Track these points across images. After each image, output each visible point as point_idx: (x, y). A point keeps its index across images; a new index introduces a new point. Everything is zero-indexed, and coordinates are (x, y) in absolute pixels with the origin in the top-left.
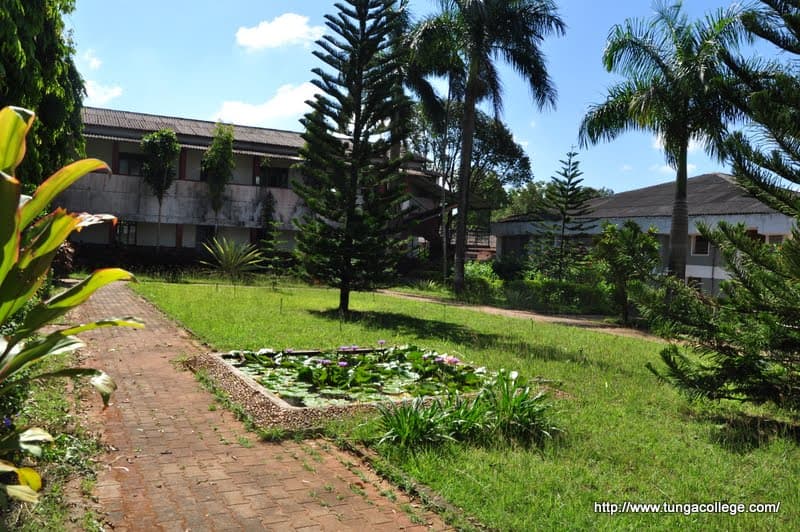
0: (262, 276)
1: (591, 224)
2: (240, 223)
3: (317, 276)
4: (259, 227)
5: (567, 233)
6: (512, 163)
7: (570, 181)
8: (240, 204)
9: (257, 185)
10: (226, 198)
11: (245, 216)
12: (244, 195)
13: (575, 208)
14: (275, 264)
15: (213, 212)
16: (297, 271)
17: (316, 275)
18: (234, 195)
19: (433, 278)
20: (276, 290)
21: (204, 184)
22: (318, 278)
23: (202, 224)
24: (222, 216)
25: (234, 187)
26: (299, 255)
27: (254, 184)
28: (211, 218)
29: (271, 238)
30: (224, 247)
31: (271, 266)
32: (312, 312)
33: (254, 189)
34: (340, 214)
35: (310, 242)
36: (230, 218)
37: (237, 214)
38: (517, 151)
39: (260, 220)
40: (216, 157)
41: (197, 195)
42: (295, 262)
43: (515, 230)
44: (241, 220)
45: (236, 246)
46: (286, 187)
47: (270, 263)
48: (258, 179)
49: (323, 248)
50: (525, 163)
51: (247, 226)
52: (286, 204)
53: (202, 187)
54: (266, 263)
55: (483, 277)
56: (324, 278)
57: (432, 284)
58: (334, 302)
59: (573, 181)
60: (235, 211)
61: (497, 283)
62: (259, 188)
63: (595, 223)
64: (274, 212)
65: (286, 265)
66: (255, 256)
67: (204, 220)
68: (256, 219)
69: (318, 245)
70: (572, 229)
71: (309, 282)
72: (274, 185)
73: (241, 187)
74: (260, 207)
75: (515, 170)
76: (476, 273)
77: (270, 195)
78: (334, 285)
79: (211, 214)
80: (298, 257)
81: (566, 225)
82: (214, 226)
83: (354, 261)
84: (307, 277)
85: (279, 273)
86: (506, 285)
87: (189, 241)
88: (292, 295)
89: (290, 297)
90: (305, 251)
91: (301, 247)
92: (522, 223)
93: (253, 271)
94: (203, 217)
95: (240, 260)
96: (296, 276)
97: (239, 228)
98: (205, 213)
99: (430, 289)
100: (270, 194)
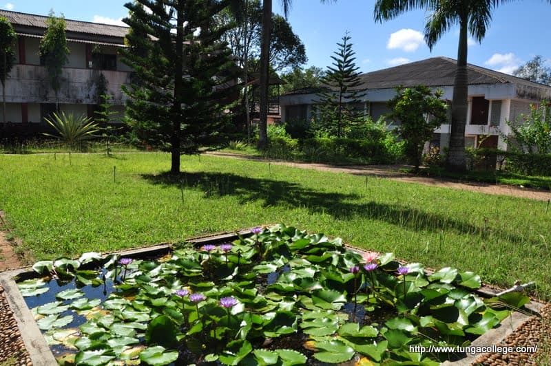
0: (97, 143)
1: (362, 93)
2: (77, 101)
3: (149, 142)
4: (94, 103)
5: (344, 100)
6: (291, 50)
7: (345, 60)
8: (77, 85)
9: (90, 69)
10: (64, 80)
11: (81, 95)
12: (79, 76)
13: (348, 81)
14: (109, 133)
15: (53, 92)
16: (129, 138)
17: (147, 140)
18: (71, 76)
19: (240, 139)
20: (110, 156)
21: (43, 68)
22: (150, 143)
23: (45, 102)
24: (61, 95)
25: (70, 71)
26: (130, 121)
27: (88, 67)
28: (52, 98)
29: (104, 109)
30: (64, 121)
31: (105, 135)
32: (145, 177)
33: (88, 70)
34: (168, 81)
35: (141, 108)
36: (69, 97)
37: (74, 93)
38: (295, 40)
39: (94, 97)
40: (51, 43)
41: (39, 78)
42: (126, 129)
43: (296, 100)
44: (79, 98)
45: (74, 119)
46: (115, 70)
47: (105, 132)
48: (90, 63)
49: (153, 114)
50: (301, 50)
51: (84, 103)
52: (116, 83)
53: (42, 71)
54: (101, 132)
55: (282, 137)
56: (155, 143)
57: (239, 144)
58: (167, 166)
59: (348, 59)
60: (73, 90)
61: (293, 142)
62: (92, 71)
63: (366, 92)
64: (107, 90)
65: (119, 133)
66: (90, 128)
67: (47, 99)
68: (91, 96)
69: (148, 111)
70: (348, 97)
71: (140, 147)
72: (104, 68)
73: (77, 70)
74: (94, 87)
75: (294, 55)
76: (274, 133)
77: (102, 77)
78: (165, 150)
79: (51, 94)
80: (129, 124)
81: (343, 94)
82: (55, 104)
83: (183, 126)
84: (139, 143)
85: (112, 140)
86: (300, 143)
87: (34, 117)
88: (125, 159)
89: (124, 162)
90: (135, 117)
91: (131, 114)
92: (300, 96)
93: (89, 140)
94: (45, 96)
95: (79, 131)
96: (128, 143)
97: (78, 105)
98: (47, 92)
99: (239, 149)
100: (102, 75)
